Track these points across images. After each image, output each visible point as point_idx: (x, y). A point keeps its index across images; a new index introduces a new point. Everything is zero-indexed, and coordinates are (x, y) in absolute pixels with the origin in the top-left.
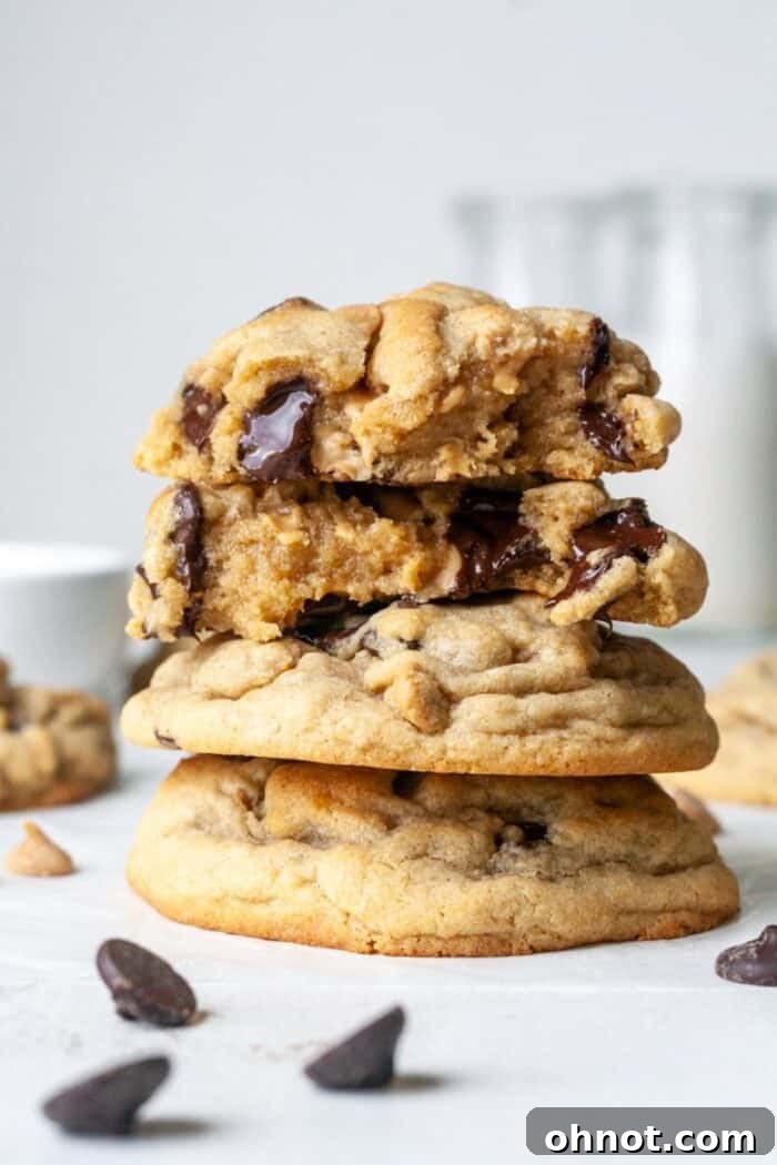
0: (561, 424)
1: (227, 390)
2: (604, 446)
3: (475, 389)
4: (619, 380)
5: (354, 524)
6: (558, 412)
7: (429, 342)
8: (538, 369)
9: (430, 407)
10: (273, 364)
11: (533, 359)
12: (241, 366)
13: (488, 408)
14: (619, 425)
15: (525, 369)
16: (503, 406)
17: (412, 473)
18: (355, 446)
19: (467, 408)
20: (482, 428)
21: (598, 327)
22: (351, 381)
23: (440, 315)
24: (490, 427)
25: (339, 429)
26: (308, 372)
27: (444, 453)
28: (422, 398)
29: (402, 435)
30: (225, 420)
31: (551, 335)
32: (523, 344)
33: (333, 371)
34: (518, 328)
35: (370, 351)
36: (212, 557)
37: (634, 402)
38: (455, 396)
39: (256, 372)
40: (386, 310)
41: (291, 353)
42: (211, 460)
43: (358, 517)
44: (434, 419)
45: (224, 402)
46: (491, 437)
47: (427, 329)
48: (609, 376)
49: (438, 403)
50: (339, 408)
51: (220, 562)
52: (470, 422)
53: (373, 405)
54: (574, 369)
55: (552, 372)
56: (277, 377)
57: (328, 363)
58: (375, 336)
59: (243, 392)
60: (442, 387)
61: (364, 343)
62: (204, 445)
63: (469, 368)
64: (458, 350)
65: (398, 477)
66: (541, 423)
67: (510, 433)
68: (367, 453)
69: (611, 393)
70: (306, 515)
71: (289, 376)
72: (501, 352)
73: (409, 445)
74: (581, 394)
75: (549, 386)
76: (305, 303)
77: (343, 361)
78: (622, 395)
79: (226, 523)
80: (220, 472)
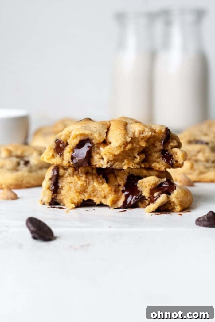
0: (156, 155)
1: (68, 141)
2: (168, 161)
3: (135, 145)
4: (172, 144)
5: (99, 183)
6: (156, 152)
7: (123, 132)
8: (151, 140)
9: (122, 149)
10: (81, 135)
11: (150, 138)
12: (73, 134)
13: (138, 150)
14: (171, 156)
15: (148, 140)
16: (141, 149)
17: (117, 166)
18: (102, 158)
19: (132, 149)
20: (136, 155)
21: (167, 130)
22: (102, 141)
23: (126, 125)
24: (138, 155)
25: (98, 153)
26: (91, 137)
27: (126, 162)
28: (120, 146)
29: (115, 156)
30: (68, 149)
31: (155, 132)
32: (148, 134)
33: (97, 138)
34: (146, 130)
35: (107, 133)
36: (60, 185)
37: (176, 150)
38: (129, 146)
39: (76, 136)
40: (112, 122)
41: (86, 132)
42: (63, 159)
43: (100, 181)
44: (124, 152)
45: (67, 144)
46: (138, 157)
47: (122, 128)
48: (169, 143)
49: (125, 148)
50: (98, 147)
51: (62, 187)
52: (133, 153)
53: (107, 148)
54: (160, 141)
55: (155, 142)
56: (82, 138)
57: (96, 135)
58: (108, 129)
59: (73, 142)
60: (126, 144)
61: (106, 131)
62: (61, 155)
63: (133, 139)
64: (130, 135)
65: (113, 167)
66: (151, 155)
67: (143, 156)
68: (105, 160)
69: (169, 147)
70: (87, 177)
71: (85, 138)
72: (142, 136)
73: (117, 159)
74: (162, 147)
75: (154, 145)
76: (90, 119)
77: (100, 135)
78: (172, 148)
79: (65, 177)
80: (65, 163)
